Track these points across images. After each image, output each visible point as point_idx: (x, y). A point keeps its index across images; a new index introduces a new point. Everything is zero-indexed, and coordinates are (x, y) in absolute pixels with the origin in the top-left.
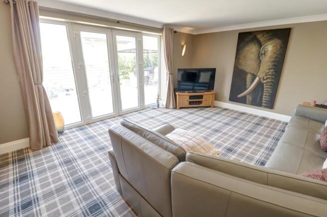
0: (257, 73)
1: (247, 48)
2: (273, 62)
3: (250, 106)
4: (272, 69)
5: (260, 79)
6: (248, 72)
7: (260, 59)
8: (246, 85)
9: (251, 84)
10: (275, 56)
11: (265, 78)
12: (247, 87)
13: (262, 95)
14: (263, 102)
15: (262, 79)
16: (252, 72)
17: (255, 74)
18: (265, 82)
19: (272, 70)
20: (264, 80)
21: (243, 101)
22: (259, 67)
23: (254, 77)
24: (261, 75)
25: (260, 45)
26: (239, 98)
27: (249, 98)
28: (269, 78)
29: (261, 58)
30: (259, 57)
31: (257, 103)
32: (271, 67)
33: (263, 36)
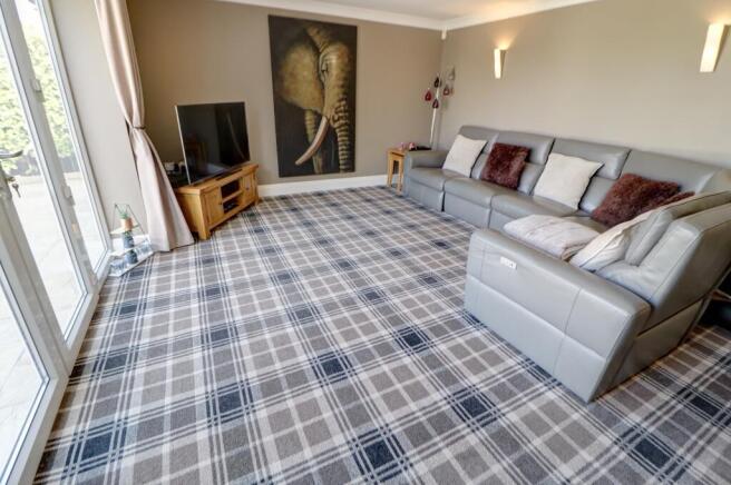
0: (322, 109)
1: (294, 56)
2: (342, 86)
3: (322, 176)
4: (342, 100)
5: (328, 120)
6: (305, 107)
7: (321, 81)
8: (306, 136)
9: (316, 133)
10: (343, 75)
11: (336, 118)
12: (310, 140)
13: (337, 151)
14: (341, 162)
15: (331, 122)
16: (313, 109)
17: (319, 111)
18: (336, 125)
19: (344, 103)
20: (335, 121)
21: (307, 170)
22: (324, 97)
23: (318, 117)
24: (328, 112)
25: (317, 52)
26: (298, 166)
27: (318, 162)
28: (341, 117)
29: (323, 78)
30: (319, 76)
31: (331, 167)
32: (341, 96)
33: (318, 32)
